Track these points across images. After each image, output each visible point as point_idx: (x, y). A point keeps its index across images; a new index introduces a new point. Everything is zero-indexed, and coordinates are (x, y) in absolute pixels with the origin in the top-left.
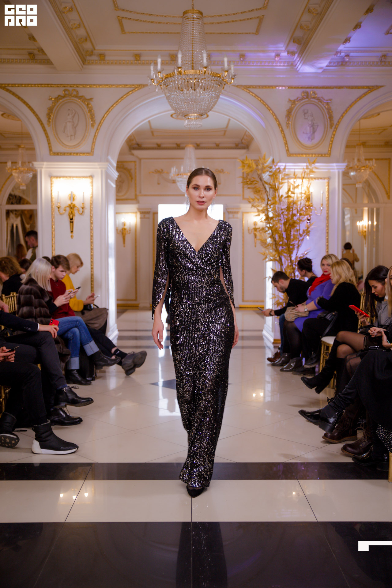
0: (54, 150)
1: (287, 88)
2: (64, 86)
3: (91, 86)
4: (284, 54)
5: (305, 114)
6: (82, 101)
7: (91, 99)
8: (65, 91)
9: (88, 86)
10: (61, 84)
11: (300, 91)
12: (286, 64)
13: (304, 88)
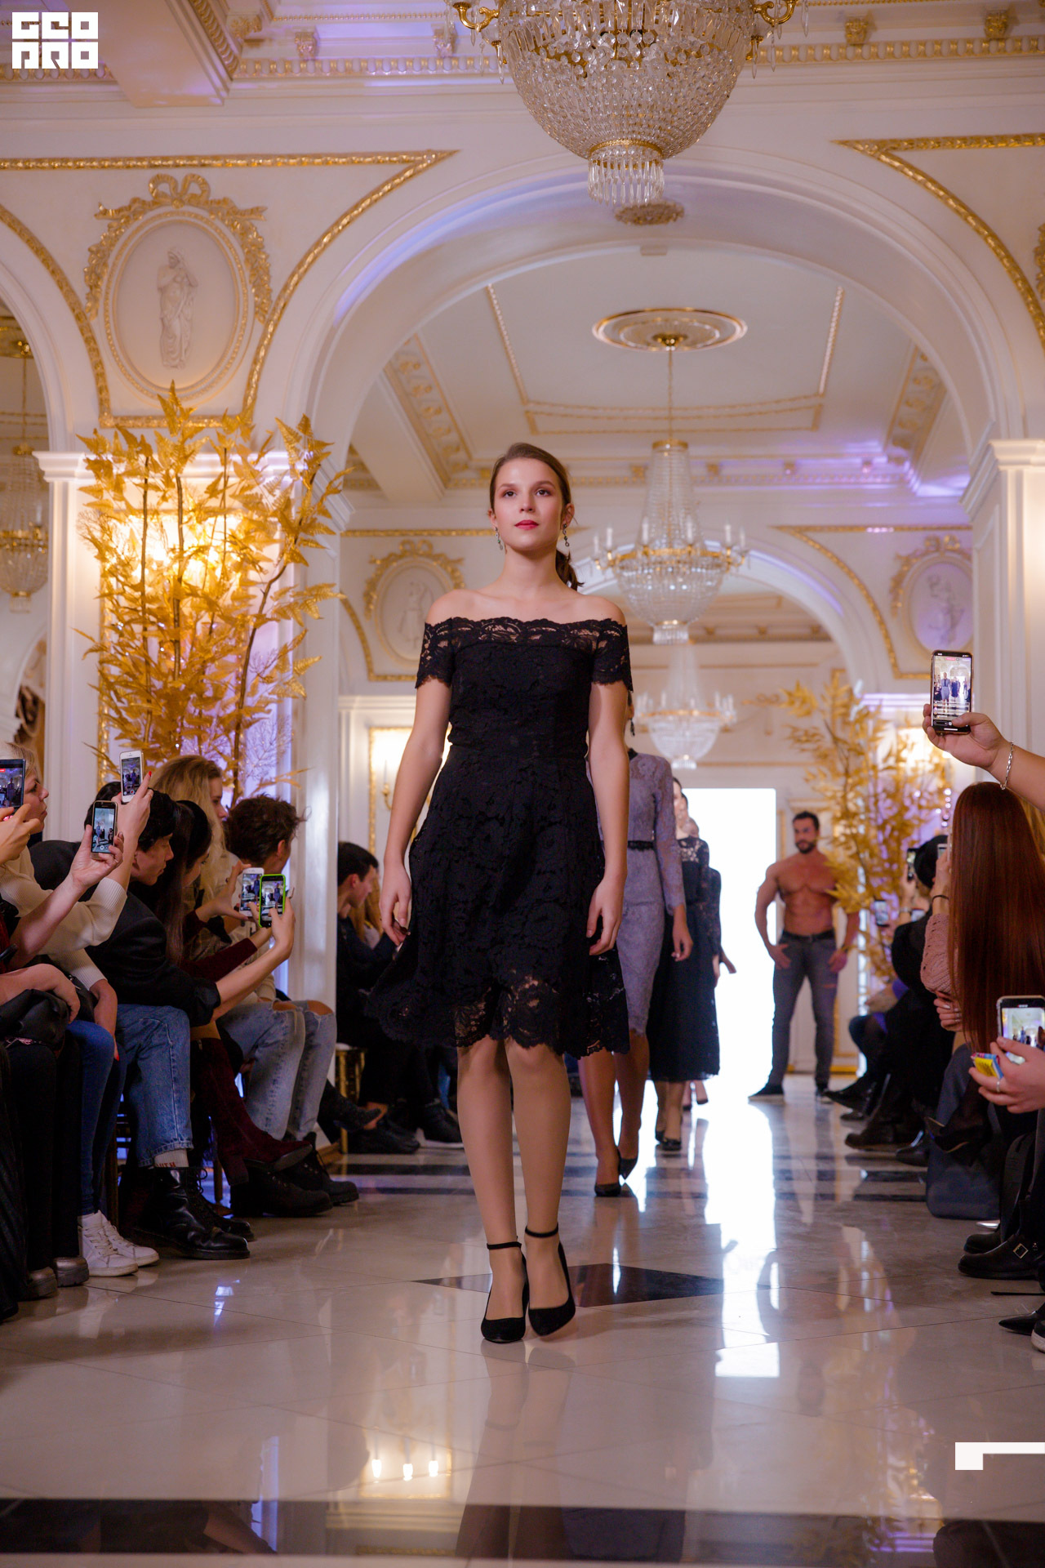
0: (379, 668)
1: (892, 530)
2: (403, 533)
3: (462, 532)
4: (881, 460)
5: (932, 586)
6: (441, 565)
7: (459, 561)
8: (403, 543)
9: (454, 533)
10: (396, 531)
11: (921, 535)
12: (888, 480)
13: (931, 529)
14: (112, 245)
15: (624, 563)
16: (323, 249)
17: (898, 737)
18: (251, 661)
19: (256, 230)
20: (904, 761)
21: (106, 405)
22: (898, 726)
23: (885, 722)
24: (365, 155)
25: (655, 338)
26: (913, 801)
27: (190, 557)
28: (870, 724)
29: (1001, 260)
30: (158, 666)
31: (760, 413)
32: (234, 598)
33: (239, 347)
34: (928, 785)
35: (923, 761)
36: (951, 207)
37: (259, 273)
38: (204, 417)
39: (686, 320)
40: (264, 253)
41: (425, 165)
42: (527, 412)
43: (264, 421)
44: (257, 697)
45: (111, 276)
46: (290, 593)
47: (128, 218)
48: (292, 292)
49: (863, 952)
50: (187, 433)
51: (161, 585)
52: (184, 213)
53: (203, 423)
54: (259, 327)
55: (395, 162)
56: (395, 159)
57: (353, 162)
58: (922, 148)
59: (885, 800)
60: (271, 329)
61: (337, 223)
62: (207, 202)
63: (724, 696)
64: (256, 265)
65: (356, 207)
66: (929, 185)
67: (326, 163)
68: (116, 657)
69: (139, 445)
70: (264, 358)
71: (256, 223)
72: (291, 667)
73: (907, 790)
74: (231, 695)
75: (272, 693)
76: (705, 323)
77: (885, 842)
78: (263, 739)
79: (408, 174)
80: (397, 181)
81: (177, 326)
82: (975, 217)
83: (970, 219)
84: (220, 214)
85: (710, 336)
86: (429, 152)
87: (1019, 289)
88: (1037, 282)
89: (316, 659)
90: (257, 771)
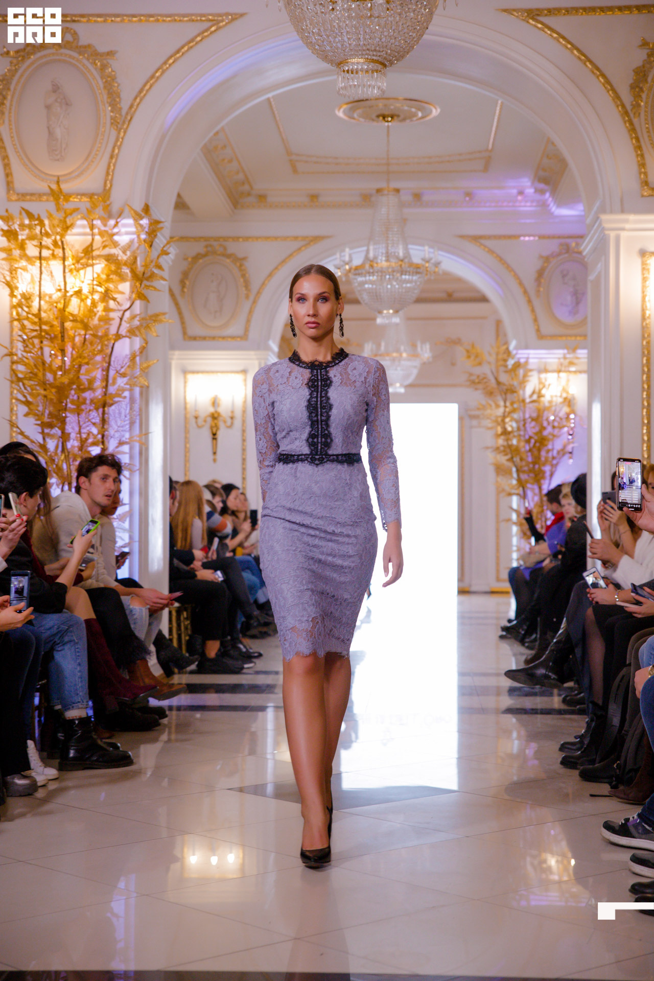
0: (190, 332)
1: (537, 238)
2: (206, 239)
3: (246, 239)
4: (530, 191)
5: (564, 276)
6: (232, 262)
7: (244, 259)
8: (206, 246)
9: (241, 240)
10: (201, 238)
11: (556, 242)
12: (534, 204)
13: (564, 237)
14: (13, 76)
15: (357, 272)
16: (156, 81)
17: (540, 379)
18: (112, 363)
19: (111, 67)
20: (543, 396)
21: (11, 185)
22: (540, 371)
23: (531, 370)
24: (184, 16)
25: (378, 116)
26: (549, 423)
27: (72, 296)
28: (521, 372)
29: (608, 92)
30: (50, 366)
31: (449, 161)
32: (100, 320)
33: (100, 147)
34: (559, 412)
35: (556, 396)
36: (575, 55)
37: (114, 97)
38: (78, 194)
39: (398, 105)
40: (117, 82)
41: (224, 23)
42: (291, 160)
43: (117, 198)
44: (116, 387)
45: (13, 97)
46: (138, 318)
47: (23, 57)
48: (136, 110)
49: (515, 523)
50: (68, 212)
51: (52, 311)
52: (61, 54)
53: (77, 198)
54: (114, 133)
55: (204, 21)
56: (204, 18)
57: (175, 20)
58: (556, 15)
59: (530, 423)
60: (122, 134)
61: (165, 63)
62: (77, 47)
63: (423, 342)
64: (111, 91)
65: (178, 51)
66: (561, 40)
67: (158, 20)
68: (22, 360)
69: (37, 220)
70: (117, 155)
71: (110, 61)
72: (138, 367)
73: (546, 413)
74: (98, 384)
75: (126, 384)
76: (412, 107)
77: (530, 450)
78: (120, 413)
79: (213, 29)
80: (206, 34)
81: (58, 132)
82: (591, 62)
83: (588, 64)
84: (86, 55)
85: (415, 115)
86: (227, 14)
87: (620, 112)
88: (631, 107)
89: (155, 361)
90: (117, 435)
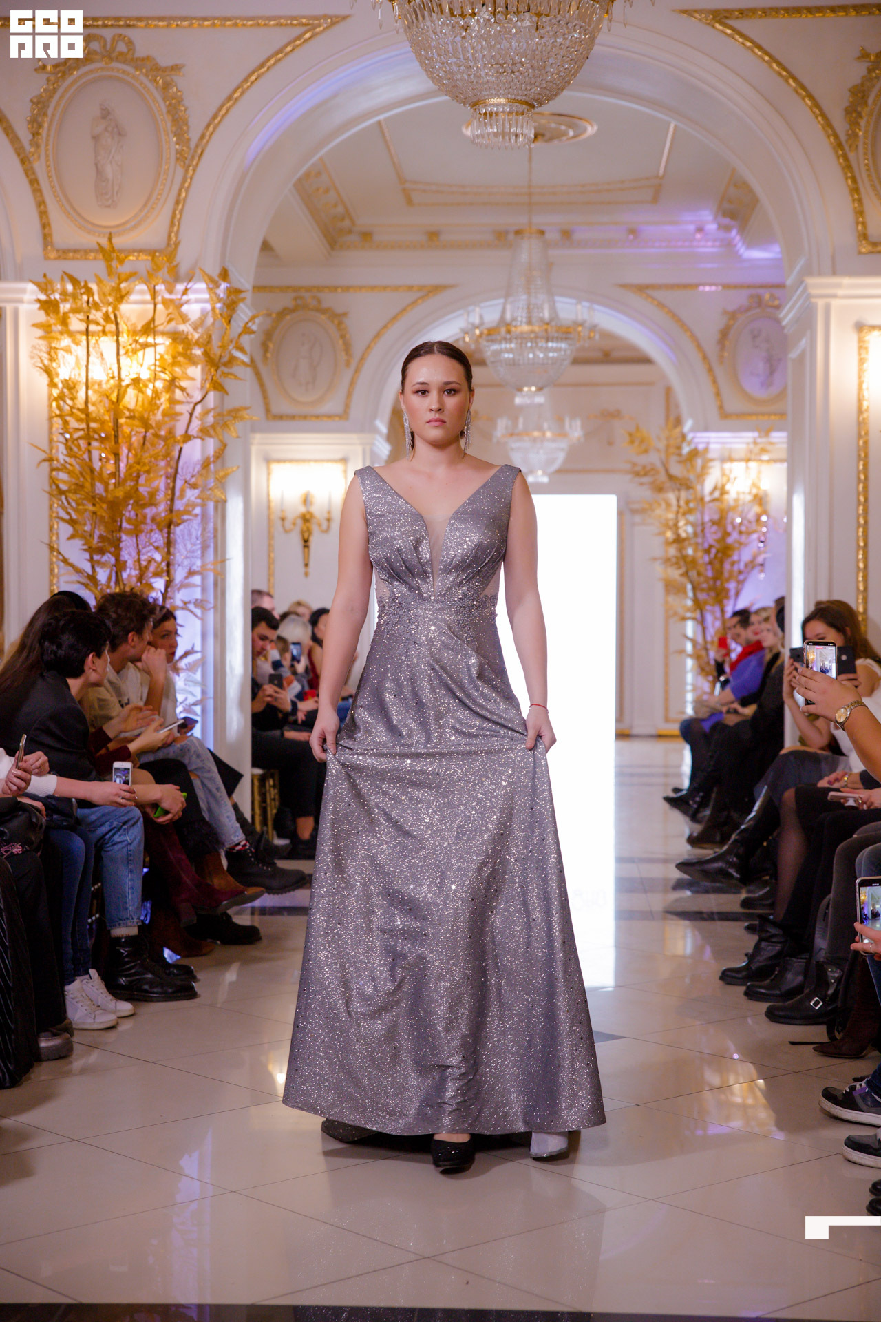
0: (275, 409)
1: (720, 288)
2: (296, 289)
3: (347, 289)
4: (712, 227)
5: (754, 337)
6: (328, 318)
7: (345, 314)
8: (295, 299)
9: (339, 290)
10: (289, 287)
11: (745, 292)
12: (717, 244)
13: (755, 287)
15: (490, 337)
17: (723, 470)
19: (177, 83)
20: (727, 493)
22: (724, 461)
23: (712, 460)
26: (734, 527)
28: (699, 462)
29: (817, 118)
31: (607, 190)
34: (747, 513)
35: (744, 493)
36: (774, 70)
39: (543, 121)
42: (404, 189)
48: (209, 140)
49: (690, 656)
54: (180, 171)
59: (710, 527)
65: (262, 65)
66: (757, 50)
70: (186, 197)
73: (730, 515)
76: (560, 124)
77: (710, 563)
79: (307, 36)
80: (298, 42)
81: (109, 170)
85: (565, 134)
87: (831, 143)
88: (846, 138)
